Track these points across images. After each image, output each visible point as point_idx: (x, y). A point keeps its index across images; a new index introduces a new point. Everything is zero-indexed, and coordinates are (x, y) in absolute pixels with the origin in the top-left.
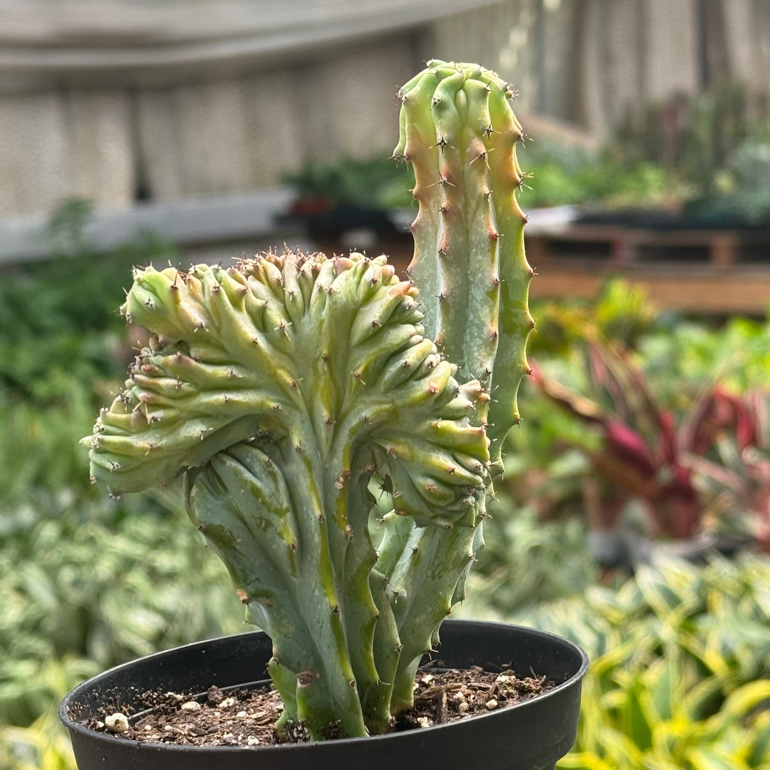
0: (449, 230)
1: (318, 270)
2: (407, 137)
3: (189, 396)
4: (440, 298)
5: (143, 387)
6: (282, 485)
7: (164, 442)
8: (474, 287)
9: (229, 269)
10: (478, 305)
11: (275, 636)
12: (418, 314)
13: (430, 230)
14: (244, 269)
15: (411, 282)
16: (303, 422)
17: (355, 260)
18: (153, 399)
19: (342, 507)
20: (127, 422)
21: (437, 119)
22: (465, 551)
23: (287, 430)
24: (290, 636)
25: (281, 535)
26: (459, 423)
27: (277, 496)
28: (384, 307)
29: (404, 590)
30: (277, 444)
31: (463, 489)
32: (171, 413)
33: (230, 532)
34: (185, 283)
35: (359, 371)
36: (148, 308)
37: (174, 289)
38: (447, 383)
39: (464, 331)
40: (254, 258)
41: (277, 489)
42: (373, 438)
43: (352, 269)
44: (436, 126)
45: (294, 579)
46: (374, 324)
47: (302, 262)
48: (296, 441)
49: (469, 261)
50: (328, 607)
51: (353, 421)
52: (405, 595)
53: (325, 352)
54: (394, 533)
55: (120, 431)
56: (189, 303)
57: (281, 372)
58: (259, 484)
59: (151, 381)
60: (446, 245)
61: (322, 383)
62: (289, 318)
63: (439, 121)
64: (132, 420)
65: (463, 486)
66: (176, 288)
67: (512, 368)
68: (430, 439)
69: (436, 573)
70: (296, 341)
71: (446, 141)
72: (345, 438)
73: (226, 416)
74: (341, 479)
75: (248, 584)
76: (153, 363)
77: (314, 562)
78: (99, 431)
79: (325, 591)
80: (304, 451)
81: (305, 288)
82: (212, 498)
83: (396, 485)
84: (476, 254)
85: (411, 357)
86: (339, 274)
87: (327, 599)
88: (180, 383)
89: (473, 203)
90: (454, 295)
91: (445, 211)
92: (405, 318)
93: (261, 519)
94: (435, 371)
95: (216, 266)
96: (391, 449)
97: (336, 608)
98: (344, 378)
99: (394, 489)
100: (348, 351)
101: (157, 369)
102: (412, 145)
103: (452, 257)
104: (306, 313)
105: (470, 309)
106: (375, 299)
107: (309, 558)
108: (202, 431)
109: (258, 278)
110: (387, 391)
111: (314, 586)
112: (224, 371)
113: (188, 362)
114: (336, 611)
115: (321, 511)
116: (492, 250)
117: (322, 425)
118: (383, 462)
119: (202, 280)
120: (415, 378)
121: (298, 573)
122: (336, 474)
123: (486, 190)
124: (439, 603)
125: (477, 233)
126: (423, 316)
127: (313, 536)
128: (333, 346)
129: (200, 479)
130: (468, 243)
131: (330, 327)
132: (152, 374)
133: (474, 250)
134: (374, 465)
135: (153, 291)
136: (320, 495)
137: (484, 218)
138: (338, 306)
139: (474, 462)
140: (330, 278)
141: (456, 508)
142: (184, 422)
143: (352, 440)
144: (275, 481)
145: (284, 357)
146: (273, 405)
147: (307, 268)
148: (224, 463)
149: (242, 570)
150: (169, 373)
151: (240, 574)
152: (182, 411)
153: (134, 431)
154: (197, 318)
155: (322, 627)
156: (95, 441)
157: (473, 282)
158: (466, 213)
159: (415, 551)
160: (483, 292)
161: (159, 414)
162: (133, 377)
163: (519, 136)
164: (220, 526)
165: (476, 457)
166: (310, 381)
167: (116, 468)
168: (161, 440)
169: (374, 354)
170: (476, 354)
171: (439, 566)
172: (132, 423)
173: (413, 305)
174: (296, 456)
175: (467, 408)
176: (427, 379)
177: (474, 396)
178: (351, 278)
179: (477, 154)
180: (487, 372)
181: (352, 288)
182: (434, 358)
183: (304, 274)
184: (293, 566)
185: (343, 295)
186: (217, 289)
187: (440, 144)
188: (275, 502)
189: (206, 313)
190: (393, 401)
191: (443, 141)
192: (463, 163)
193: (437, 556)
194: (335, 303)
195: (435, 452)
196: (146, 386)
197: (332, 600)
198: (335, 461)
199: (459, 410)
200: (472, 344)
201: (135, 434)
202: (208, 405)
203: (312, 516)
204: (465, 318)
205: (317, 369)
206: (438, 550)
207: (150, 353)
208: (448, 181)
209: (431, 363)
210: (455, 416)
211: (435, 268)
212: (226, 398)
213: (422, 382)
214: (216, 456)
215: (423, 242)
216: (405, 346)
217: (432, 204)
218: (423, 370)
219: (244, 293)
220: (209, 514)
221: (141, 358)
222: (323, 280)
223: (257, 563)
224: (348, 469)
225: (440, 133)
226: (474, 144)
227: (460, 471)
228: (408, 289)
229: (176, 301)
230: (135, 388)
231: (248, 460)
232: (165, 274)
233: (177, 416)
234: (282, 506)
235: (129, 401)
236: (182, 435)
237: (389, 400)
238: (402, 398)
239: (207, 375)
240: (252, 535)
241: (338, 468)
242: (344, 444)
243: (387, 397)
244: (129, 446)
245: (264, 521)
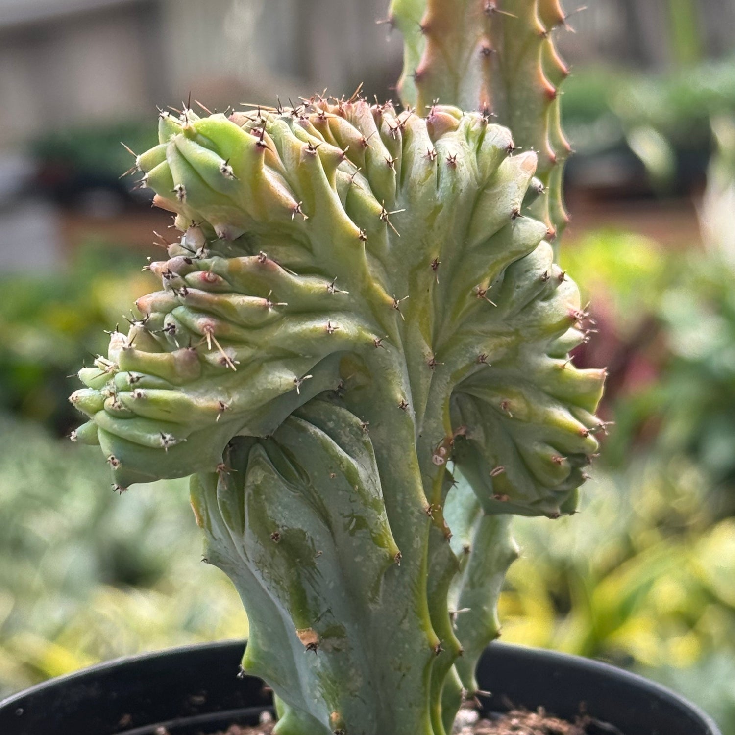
6: (375, 461)
11: (337, 695)
16: (400, 364)
18: (221, 329)
20: (171, 365)
24: (357, 693)
25: (379, 541)
27: (373, 480)
28: (523, 189)
32: (245, 352)
33: (312, 540)
35: (484, 286)
37: (261, 148)
43: (461, 130)
45: (373, 607)
46: (515, 214)
48: (397, 394)
50: (428, 647)
51: (459, 362)
53: (436, 255)
55: (160, 381)
57: (376, 284)
58: (353, 462)
59: (216, 298)
61: (421, 304)
64: (179, 362)
66: (264, 147)
68: (548, 388)
72: (442, 388)
74: (443, 451)
75: (319, 620)
77: (407, 579)
79: (422, 622)
80: (409, 409)
82: (285, 488)
87: (425, 634)
93: (352, 516)
96: (505, 404)
97: (439, 647)
99: (493, 463)
100: (462, 256)
101: (220, 279)
104: (399, 195)
108: (294, 381)
110: (511, 317)
111: (402, 615)
112: (319, 283)
113: (274, 269)
114: (439, 652)
115: (428, 501)
117: (421, 368)
118: (476, 424)
120: (542, 298)
121: (381, 598)
122: (434, 442)
131: (449, 219)
132: (210, 286)
134: (466, 428)
138: (463, 185)
142: (261, 366)
143: (451, 391)
144: (371, 456)
145: (376, 262)
146: (370, 337)
148: (304, 430)
149: (315, 598)
150: (237, 285)
151: (311, 604)
152: (259, 348)
153: (180, 381)
154: (286, 196)
155: (404, 675)
161: (230, 354)
164: (301, 531)
167: (169, 443)
169: (502, 260)
172: (179, 369)
176: (558, 299)
181: (471, 158)
188: (372, 490)
190: (515, 332)
194: (460, 180)
195: (553, 406)
197: (433, 636)
198: (435, 423)
201: (181, 386)
202: (299, 338)
203: (416, 509)
205: (416, 282)
212: (330, 326)
213: (554, 302)
219: (340, 158)
220: (287, 513)
223: (332, 585)
224: (449, 434)
229: (257, 169)
230: (180, 310)
231: (331, 424)
235: (177, 331)
236: (260, 388)
237: (512, 329)
238: (530, 327)
239: (295, 291)
240: (334, 542)
241: (436, 434)
242: (443, 396)
243: (510, 325)
244: (186, 407)
245: (355, 520)
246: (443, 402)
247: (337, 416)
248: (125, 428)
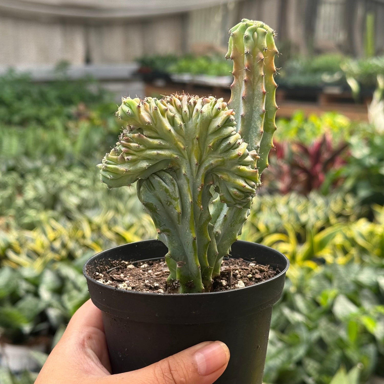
0: (246, 89)
1: (196, 102)
2: (232, 50)
3: (142, 151)
4: (241, 116)
5: (124, 146)
6: (177, 188)
7: (131, 169)
8: (255, 112)
9: (161, 100)
10: (256, 120)
12: (235, 123)
13: (238, 88)
14: (166, 100)
15: (233, 110)
16: (186, 164)
17: (211, 99)
18: (128, 151)
19: (200, 198)
20: (117, 159)
21: (245, 43)
22: (244, 217)
23: (180, 166)
24: (176, 247)
25: (175, 208)
26: (248, 167)
27: (175, 193)
28: (223, 119)
29: (220, 231)
30: (175, 171)
31: (248, 194)
32: (135, 157)
33: (155, 206)
34: (143, 105)
35: (211, 145)
36: (128, 114)
37: (139, 107)
38: (245, 151)
39: (250, 129)
40: (170, 96)
41: (175, 190)
42: (213, 171)
43: (210, 103)
44: (244, 47)
45: (179, 225)
46: (218, 126)
47: (190, 99)
48: (183, 172)
49: (253, 102)
50: (192, 237)
51: (206, 164)
52: (220, 233)
53: (197, 136)
54: (217, 208)
55: (113, 163)
56: (144, 113)
57: (179, 143)
58: (168, 187)
59: (127, 144)
60: (245, 95)
61: (195, 149)
62: (184, 122)
63: (246, 44)
64: (119, 159)
65: (248, 192)
66: (140, 107)
67: (267, 146)
68: (236, 173)
69: (232, 225)
70: (186, 131)
71: (248, 53)
72: (202, 171)
73: (157, 160)
74: (200, 187)
75: (161, 227)
76: (128, 137)
77: (188, 219)
78: (105, 162)
79: (191, 231)
80: (187, 175)
81: (191, 110)
82: (148, 192)
83: (221, 191)
84: (257, 99)
85: (232, 140)
86: (205, 105)
87: (192, 234)
88: (139, 145)
89: (257, 79)
90: (247, 115)
91: (245, 81)
92: (230, 124)
93: (168, 201)
94: (240, 146)
95: (155, 98)
96: (221, 176)
97: (195, 238)
98: (204, 147)
99: (220, 192)
100: (207, 136)
101: (130, 139)
102: (234, 53)
103: (247, 100)
104: (190, 120)
105: (253, 121)
106: (219, 116)
107: (185, 217)
108: (147, 165)
109: (172, 104)
110: (221, 153)
111: (187, 228)
112: (157, 141)
113: (143, 137)
114: (195, 239)
115: (192, 200)
116: (263, 98)
117: (194, 165)
118: (217, 181)
119: (150, 104)
120: (232, 149)
121: (181, 223)
122: (198, 185)
123: (263, 74)
124: (233, 236)
125: (258, 90)
126: (236, 123)
127: (188, 209)
128: (201, 134)
129: (144, 184)
130: (253, 94)
131: (200, 127)
132: (128, 141)
133: (256, 97)
134: (213, 182)
135: (130, 107)
136: (192, 193)
137: (261, 85)
138: (204, 118)
139: (253, 183)
140: (201, 106)
141: (244, 201)
142: (140, 161)
143: (205, 172)
144: (174, 186)
145: (181, 137)
146: (175, 156)
147: (192, 101)
148: (154, 178)
149: (159, 221)
150: (134, 141)
151: (158, 222)
152: (139, 157)
153: (119, 163)
154: (147, 119)
155: (188, 245)
156: (103, 166)
157: (255, 110)
158: (254, 82)
159: (225, 216)
160: (259, 115)
161: (130, 157)
162: (120, 142)
163: (277, 52)
164: (152, 203)
165: (253, 181)
166: (190, 147)
167: (111, 178)
168: (130, 168)
169: (217, 138)
170: (254, 139)
171: (233, 222)
172: (119, 160)
173: (234, 119)
174: (183, 177)
175: (251, 162)
176: (237, 149)
177: (254, 157)
178: (210, 107)
179: (260, 58)
180: (258, 147)
181: (210, 111)
182: (240, 141)
183: (190, 104)
184: (179, 221)
185: (206, 113)
186: (156, 108)
187: (246, 53)
188: (174, 195)
189: (151, 117)
190: (223, 157)
191: (247, 52)
192: (254, 62)
193: (233, 218)
194: (203, 116)
195: (238, 179)
196: (125, 145)
197: (194, 235)
198: (198, 180)
199: (248, 162)
200: (252, 135)
201: (119, 164)
202: (150, 155)
203: (188, 202)
204: (251, 124)
205: (193, 142)
206: (234, 216)
207: (127, 132)
208: (248, 69)
209: (239, 143)
210: (246, 164)
211: (239, 104)
212: (157, 152)
213: (235, 150)
214: (151, 175)
215: (235, 93)
216: (229, 136)
217: (240, 78)
218: (236, 145)
219: (167, 110)
220: (147, 198)
221: (124, 134)
222: (198, 106)
223: (165, 218)
224: (203, 183)
225: (246, 49)
226: (259, 54)
227: (248, 187)
228: (232, 112)
229: (139, 112)
230: (120, 146)
231: (164, 177)
232: (135, 100)
233: (137, 158)
234: (176, 196)
235: (118, 151)
236: (138, 166)
237: (222, 157)
238: (227, 156)
239: (150, 143)
240: (164, 207)
241: (199, 183)
242: (202, 173)
243: (221, 156)
244: (117, 169)
245: (169, 202)
246: (202, 174)
247: (166, 176)
248: (104, 174)
